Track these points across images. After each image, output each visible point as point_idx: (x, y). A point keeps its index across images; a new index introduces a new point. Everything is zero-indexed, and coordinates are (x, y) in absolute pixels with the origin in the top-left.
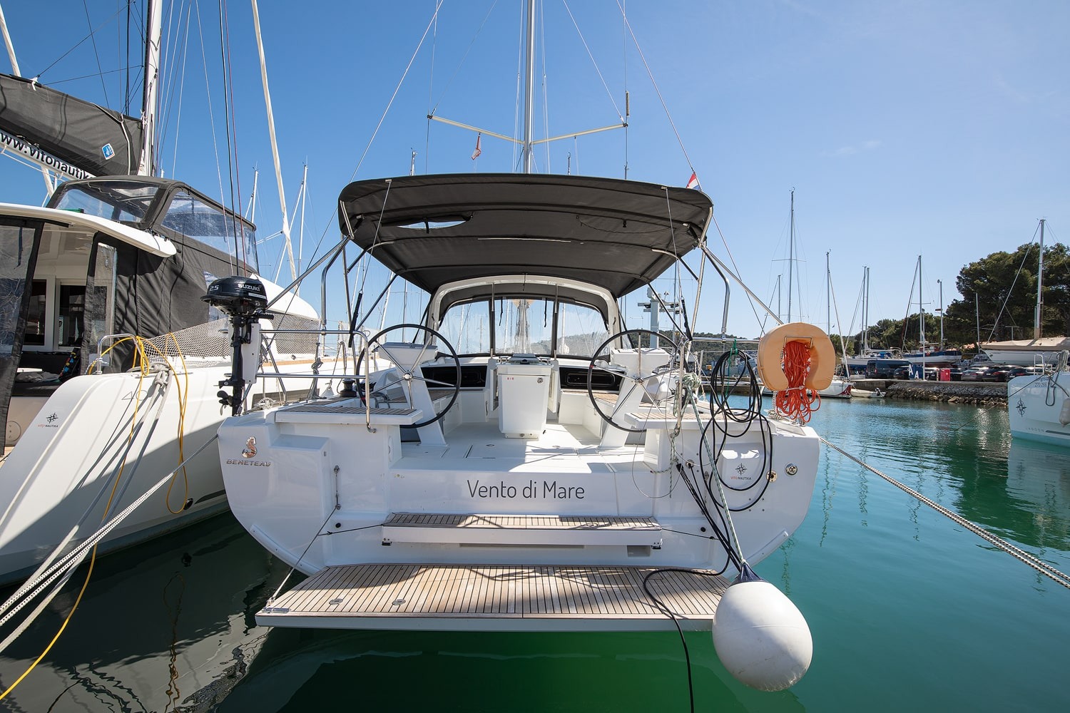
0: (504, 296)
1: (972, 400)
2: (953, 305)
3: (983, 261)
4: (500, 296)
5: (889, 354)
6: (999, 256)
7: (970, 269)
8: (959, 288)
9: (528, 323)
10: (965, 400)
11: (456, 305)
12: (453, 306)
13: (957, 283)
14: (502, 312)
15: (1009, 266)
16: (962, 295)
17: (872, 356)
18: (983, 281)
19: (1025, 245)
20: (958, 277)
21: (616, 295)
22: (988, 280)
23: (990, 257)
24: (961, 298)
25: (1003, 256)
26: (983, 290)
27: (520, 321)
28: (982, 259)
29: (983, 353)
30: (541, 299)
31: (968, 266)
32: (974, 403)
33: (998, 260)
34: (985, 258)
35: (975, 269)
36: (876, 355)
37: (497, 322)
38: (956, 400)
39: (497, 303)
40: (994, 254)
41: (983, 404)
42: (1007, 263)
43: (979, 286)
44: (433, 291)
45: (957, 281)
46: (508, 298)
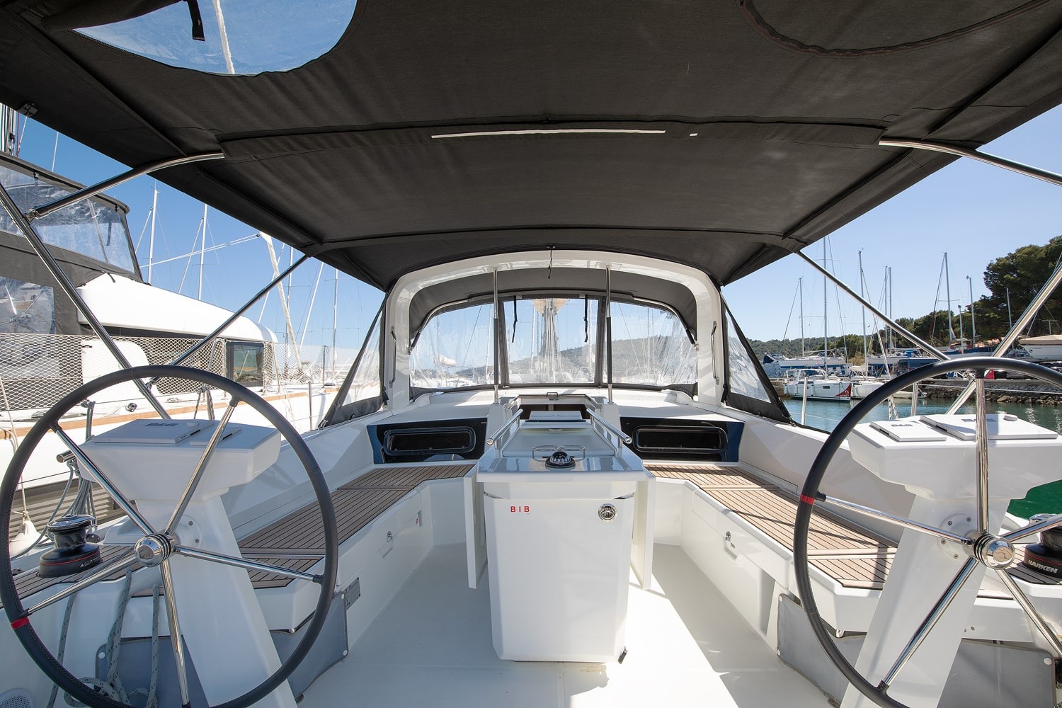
0: (519, 295)
1: (1025, 399)
2: (981, 301)
3: (1012, 256)
4: (513, 294)
5: (915, 353)
6: (1030, 249)
7: (998, 265)
8: (987, 284)
9: (557, 335)
10: (1018, 399)
11: (443, 311)
12: (437, 313)
13: (985, 279)
14: (516, 321)
15: (1041, 259)
16: (990, 291)
17: (899, 355)
18: (1012, 275)
19: (1057, 238)
20: (985, 273)
21: (719, 280)
22: (1019, 275)
23: (1019, 251)
24: (989, 294)
25: (1034, 250)
26: (1014, 284)
27: (545, 333)
28: (1010, 254)
29: (1022, 348)
30: (577, 297)
31: (995, 262)
32: (1029, 403)
33: (1029, 253)
34: (1013, 252)
35: (1004, 264)
36: (902, 354)
37: (509, 336)
38: (1007, 400)
39: (508, 305)
40: (1023, 248)
41: (1040, 403)
42: (1038, 256)
43: (1008, 280)
44: (388, 286)
45: (984, 276)
46: (525, 297)
